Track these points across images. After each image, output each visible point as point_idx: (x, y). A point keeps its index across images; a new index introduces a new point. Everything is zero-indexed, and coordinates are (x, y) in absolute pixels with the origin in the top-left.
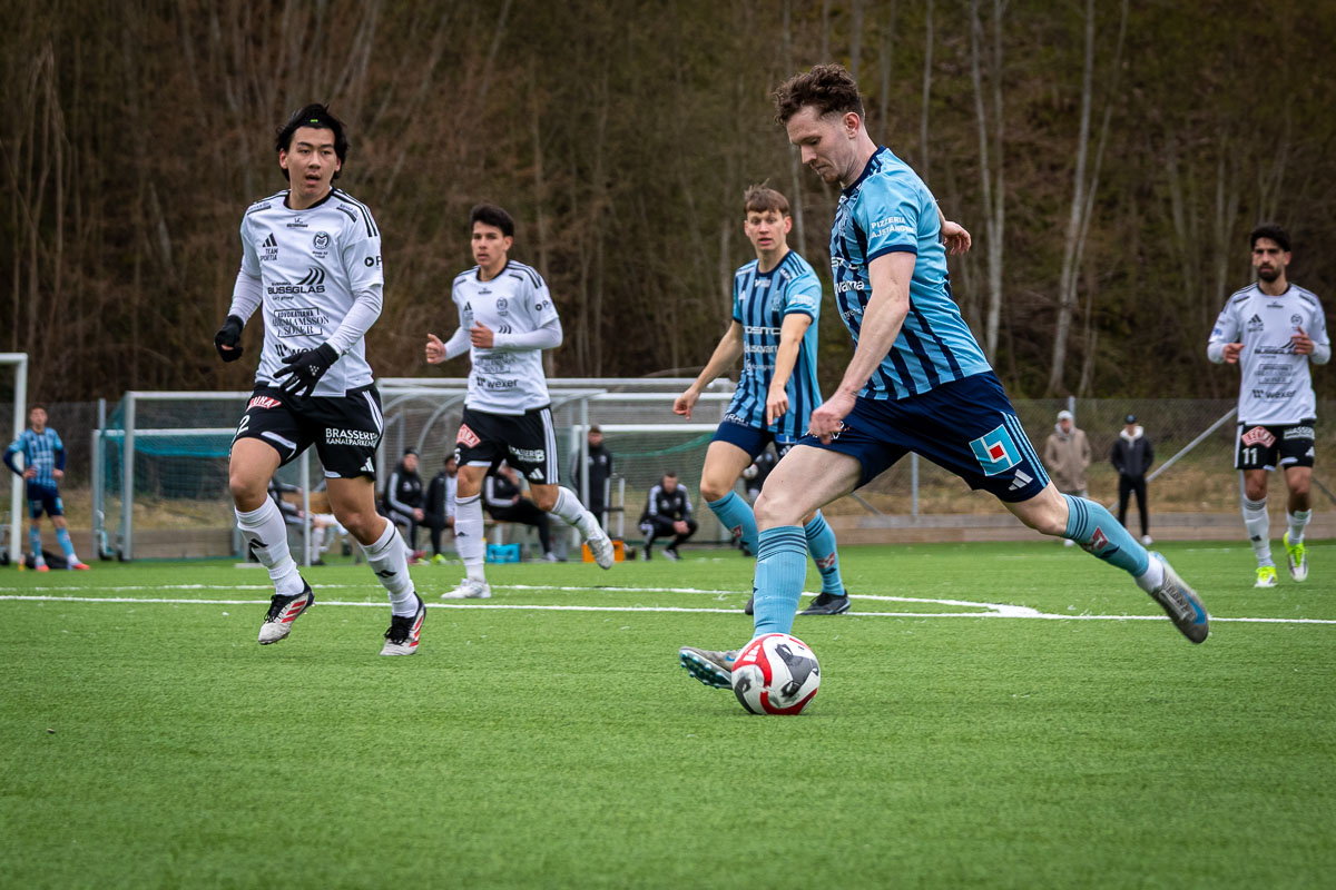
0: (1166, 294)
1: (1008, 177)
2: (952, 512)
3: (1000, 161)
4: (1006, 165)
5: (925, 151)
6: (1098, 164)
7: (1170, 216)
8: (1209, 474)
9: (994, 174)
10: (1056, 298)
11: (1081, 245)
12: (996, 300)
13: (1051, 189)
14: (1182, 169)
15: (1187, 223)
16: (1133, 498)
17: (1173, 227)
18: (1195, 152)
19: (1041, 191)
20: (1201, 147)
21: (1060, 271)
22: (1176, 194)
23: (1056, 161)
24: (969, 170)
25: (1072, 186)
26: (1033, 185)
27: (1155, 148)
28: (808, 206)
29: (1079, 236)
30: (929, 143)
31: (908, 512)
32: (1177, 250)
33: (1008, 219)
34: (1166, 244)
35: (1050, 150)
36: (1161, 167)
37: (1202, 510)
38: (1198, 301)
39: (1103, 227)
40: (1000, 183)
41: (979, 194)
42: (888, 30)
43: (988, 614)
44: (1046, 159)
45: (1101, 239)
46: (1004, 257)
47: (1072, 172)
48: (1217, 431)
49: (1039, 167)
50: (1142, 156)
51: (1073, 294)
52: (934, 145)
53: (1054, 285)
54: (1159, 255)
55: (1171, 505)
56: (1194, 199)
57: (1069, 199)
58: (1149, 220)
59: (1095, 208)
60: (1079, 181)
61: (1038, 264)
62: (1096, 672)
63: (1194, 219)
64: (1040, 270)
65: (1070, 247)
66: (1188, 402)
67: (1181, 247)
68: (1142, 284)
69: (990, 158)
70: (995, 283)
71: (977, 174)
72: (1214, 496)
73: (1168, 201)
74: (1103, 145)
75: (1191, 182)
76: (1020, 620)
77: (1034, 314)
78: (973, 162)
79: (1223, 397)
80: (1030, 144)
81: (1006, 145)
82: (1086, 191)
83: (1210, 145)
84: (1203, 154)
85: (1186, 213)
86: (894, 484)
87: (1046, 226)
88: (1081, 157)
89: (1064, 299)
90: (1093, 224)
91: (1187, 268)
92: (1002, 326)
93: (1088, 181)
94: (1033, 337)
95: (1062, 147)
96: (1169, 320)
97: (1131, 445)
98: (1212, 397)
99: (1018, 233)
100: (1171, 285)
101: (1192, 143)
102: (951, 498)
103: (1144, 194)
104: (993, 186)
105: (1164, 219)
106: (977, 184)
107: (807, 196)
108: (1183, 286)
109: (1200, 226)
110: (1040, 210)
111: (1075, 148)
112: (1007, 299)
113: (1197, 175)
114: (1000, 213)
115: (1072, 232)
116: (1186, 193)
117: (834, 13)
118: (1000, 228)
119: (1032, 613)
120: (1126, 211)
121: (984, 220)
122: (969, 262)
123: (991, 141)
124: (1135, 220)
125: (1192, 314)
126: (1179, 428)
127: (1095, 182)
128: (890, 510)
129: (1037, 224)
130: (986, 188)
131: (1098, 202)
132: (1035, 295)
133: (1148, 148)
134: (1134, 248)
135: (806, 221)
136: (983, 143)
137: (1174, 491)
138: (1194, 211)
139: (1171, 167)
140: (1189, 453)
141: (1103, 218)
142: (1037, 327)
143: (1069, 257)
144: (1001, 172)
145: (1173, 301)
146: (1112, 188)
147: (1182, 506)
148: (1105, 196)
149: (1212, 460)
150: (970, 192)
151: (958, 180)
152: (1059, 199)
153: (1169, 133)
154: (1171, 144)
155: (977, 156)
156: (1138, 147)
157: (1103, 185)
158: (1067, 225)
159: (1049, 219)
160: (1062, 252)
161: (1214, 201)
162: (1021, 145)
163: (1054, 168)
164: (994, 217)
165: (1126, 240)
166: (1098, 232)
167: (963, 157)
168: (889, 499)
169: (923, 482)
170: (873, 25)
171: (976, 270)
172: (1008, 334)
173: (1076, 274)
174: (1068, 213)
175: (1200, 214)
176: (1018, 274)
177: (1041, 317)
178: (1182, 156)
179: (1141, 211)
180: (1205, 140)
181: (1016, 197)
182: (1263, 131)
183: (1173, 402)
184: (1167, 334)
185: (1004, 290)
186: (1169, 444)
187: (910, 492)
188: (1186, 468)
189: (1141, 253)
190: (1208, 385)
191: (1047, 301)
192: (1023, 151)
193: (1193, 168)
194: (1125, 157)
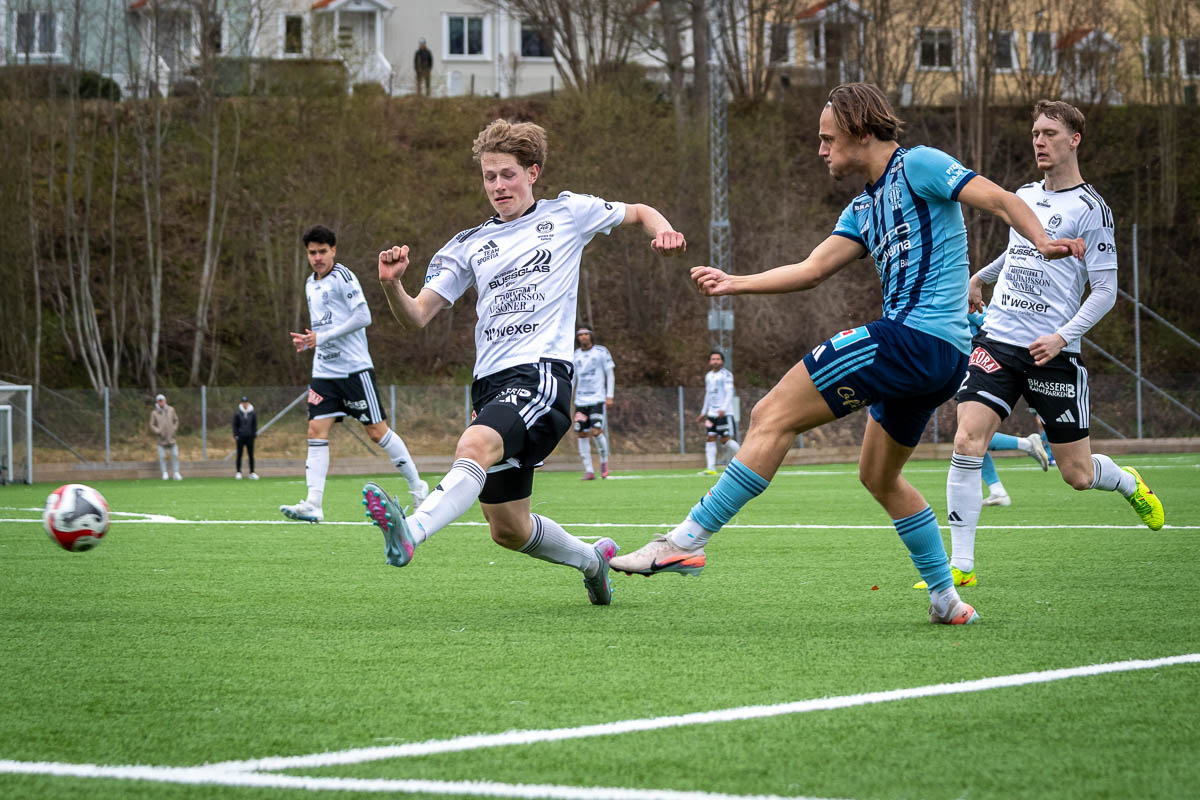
0: (262, 320)
1: (165, 247)
2: (131, 460)
3: (160, 237)
4: (164, 240)
5: (113, 232)
6: (220, 238)
7: (266, 271)
8: (290, 433)
9: (155, 245)
10: (194, 324)
11: (210, 290)
12: (157, 326)
13: (191, 255)
14: (273, 240)
15: (276, 274)
16: (245, 449)
17: (267, 277)
18: (281, 229)
19: (185, 256)
20: (286, 226)
21: (197, 306)
22: (269, 256)
23: (194, 236)
24: (141, 243)
25: (204, 252)
26: (180, 252)
27: (256, 227)
28: (42, 268)
29: (208, 283)
30: (116, 226)
31: (104, 460)
32: (270, 293)
33: (165, 274)
34: (262, 288)
35: (190, 230)
36: (260, 239)
37: (287, 456)
38: (283, 324)
39: (224, 278)
40: (160, 251)
41: (147, 258)
42: (91, 155)
43: (144, 521)
44: (189, 236)
45: (223, 286)
46: (162, 299)
47: (204, 243)
48: (295, 406)
49: (184, 242)
50: (248, 232)
51: (205, 321)
52: (118, 228)
53: (193, 316)
54: (258, 296)
55: (267, 454)
56: (281, 259)
57: (202, 261)
58: (252, 274)
59: (218, 267)
60: (208, 249)
61: (183, 302)
62: (208, 555)
63: (281, 272)
64: (184, 307)
65: (203, 291)
66: (277, 388)
67: (273, 291)
68: (248, 315)
69: (153, 236)
70: (157, 315)
71: (145, 246)
72: (294, 448)
73: (264, 261)
74: (223, 225)
75: (279, 248)
76: (164, 524)
77: (181, 334)
78: (142, 238)
79: (299, 384)
80: (178, 226)
81: (163, 227)
82: (213, 256)
83: (291, 225)
84: (286, 230)
85: (276, 268)
86: (95, 443)
87: (188, 278)
88: (210, 234)
89: (199, 324)
90: (217, 276)
91: (276, 303)
92: (161, 342)
93: (214, 248)
94: (180, 349)
95: (198, 227)
96: (265, 336)
97: (246, 416)
98: (292, 385)
99: (171, 283)
100: (266, 314)
101: (279, 224)
102: (130, 451)
103: (250, 257)
104: (155, 253)
105: (262, 272)
106: (145, 252)
107: (41, 261)
108: (274, 316)
109: (284, 276)
110: (185, 268)
111: (206, 228)
112: (164, 325)
113: (283, 244)
114: (159, 271)
115: (204, 281)
116: (275, 256)
117: (58, 145)
118: (159, 280)
119: (172, 520)
120: (238, 268)
121: (149, 275)
122: (140, 301)
123: (154, 224)
124: (244, 274)
125: (279, 332)
126: (271, 405)
127: (218, 249)
128: (93, 459)
129: (183, 277)
130: (151, 254)
131: (221, 262)
132: (181, 322)
133: (252, 227)
134: (243, 291)
135: (40, 277)
136: (149, 225)
137: (269, 445)
138: (280, 266)
139: (266, 239)
140: (278, 421)
141: (224, 272)
142: (183, 343)
143: (202, 297)
144: (160, 244)
145: (267, 324)
146: (230, 253)
147: (274, 454)
148: (225, 258)
149: (292, 425)
150: (141, 257)
151: (134, 250)
152: (196, 261)
153: (265, 218)
154: (266, 224)
155: (146, 235)
156: (245, 227)
157: (224, 251)
158: (200, 278)
159: (190, 273)
160: (198, 294)
161: (293, 260)
162: (173, 227)
163: (193, 241)
164: (156, 273)
165: (237, 286)
166: (221, 281)
167: (136, 235)
168: (92, 452)
169: (113, 441)
170: (82, 153)
171: (145, 306)
172: (165, 347)
173: (207, 308)
174: (201, 269)
175: (285, 269)
176: (170, 309)
177: (184, 337)
178: (273, 231)
179: (247, 268)
180: (288, 221)
181: (169, 260)
182: (324, 215)
183: (268, 389)
184: (264, 346)
185: (162, 319)
186: (266, 416)
187: (105, 448)
188: (276, 430)
189: (248, 294)
190: (290, 377)
191: (189, 326)
192: (174, 231)
193: (280, 240)
194: (237, 233)
